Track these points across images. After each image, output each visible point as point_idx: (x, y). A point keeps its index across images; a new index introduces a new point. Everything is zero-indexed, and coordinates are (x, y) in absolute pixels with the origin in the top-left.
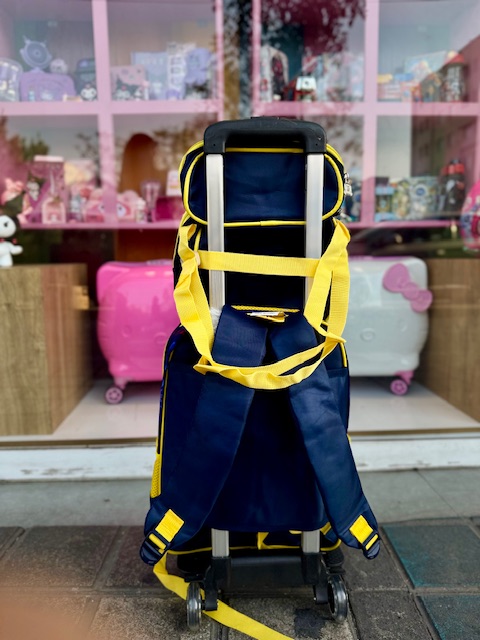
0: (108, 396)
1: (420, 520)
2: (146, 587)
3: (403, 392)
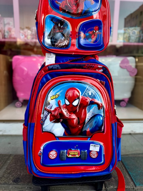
0: (16, 105)
1: (134, 154)
3: (125, 106)
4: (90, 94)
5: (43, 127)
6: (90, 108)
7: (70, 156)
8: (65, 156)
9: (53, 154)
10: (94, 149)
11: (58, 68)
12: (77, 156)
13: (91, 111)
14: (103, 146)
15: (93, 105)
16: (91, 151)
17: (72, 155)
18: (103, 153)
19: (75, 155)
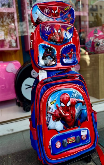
4: (76, 96)
5: (49, 126)
6: (77, 106)
7: (70, 143)
8: (67, 143)
9: (58, 144)
10: (84, 133)
11: (51, 81)
12: (74, 141)
13: (78, 107)
14: (89, 130)
15: (79, 104)
16: (82, 135)
17: (71, 142)
18: (89, 135)
19: (73, 141)
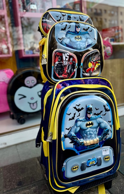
2: (20, 187)
